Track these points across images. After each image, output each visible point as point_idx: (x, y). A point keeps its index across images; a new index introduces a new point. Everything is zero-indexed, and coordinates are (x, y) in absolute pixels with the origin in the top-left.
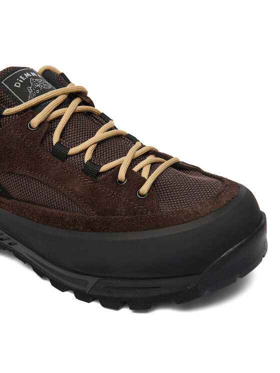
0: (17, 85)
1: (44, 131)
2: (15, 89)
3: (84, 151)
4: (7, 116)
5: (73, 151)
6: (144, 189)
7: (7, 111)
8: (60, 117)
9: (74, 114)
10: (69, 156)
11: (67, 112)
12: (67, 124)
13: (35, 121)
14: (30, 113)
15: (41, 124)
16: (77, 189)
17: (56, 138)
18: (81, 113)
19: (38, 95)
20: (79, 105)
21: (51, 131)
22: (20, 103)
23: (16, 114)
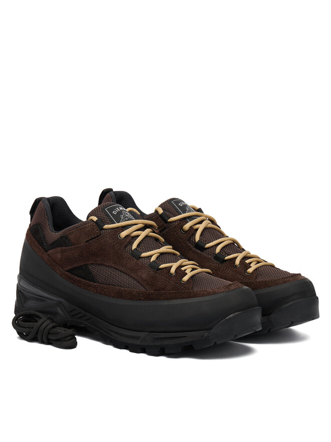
0: (114, 213)
1: (128, 241)
2: (113, 215)
3: (151, 256)
4: (105, 229)
5: (144, 255)
6: (185, 278)
7: (106, 226)
8: (138, 236)
9: (147, 236)
10: (141, 258)
11: (143, 234)
12: (142, 240)
13: (123, 234)
14: (121, 229)
15: (127, 236)
16: (144, 276)
17: (134, 246)
18: (151, 237)
19: (126, 221)
20: (151, 232)
21: (131, 243)
22: (114, 223)
23: (111, 229)
